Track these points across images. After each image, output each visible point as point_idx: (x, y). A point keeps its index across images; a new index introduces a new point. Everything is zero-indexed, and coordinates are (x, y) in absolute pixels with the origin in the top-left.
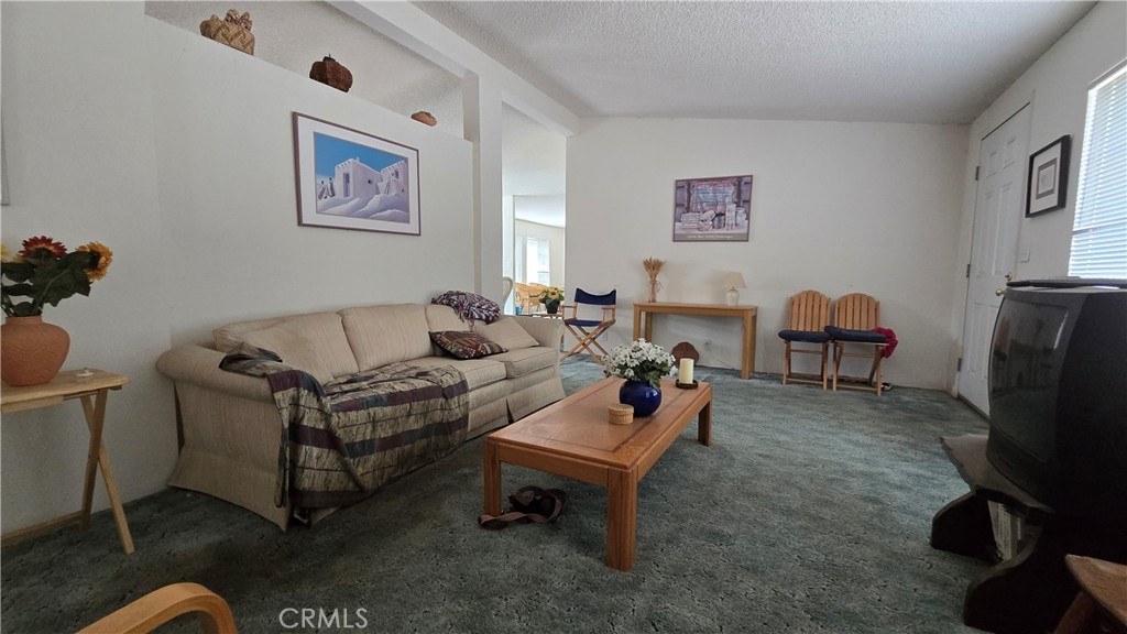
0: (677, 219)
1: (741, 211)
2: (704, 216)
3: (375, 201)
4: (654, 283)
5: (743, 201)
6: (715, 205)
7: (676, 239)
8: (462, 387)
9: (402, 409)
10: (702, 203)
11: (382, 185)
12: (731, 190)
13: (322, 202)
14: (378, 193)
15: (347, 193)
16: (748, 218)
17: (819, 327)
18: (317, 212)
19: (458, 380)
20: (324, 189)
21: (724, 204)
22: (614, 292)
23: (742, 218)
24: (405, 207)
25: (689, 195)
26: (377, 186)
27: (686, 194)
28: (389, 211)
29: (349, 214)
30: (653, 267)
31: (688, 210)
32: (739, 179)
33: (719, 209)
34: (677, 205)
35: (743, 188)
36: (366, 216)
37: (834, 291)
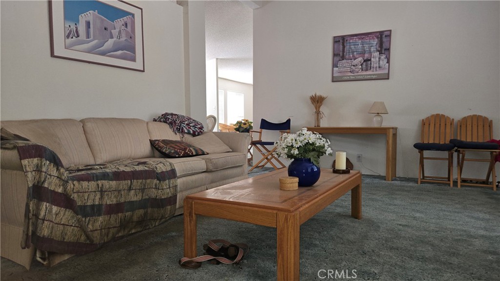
0: (335, 65)
1: (383, 57)
2: (355, 62)
3: (110, 43)
4: (318, 113)
5: (384, 48)
6: (362, 53)
7: (334, 80)
8: (172, 174)
9: (125, 184)
10: (353, 52)
11: (115, 32)
12: (375, 42)
13: (69, 41)
14: (112, 37)
15: (88, 37)
16: (388, 62)
17: (446, 140)
18: (65, 48)
19: (169, 168)
20: (70, 31)
21: (370, 53)
22: (289, 121)
23: (384, 62)
24: (132, 49)
25: (344, 47)
26: (111, 32)
27: (341, 46)
28: (120, 52)
29: (90, 51)
30: (317, 101)
31: (343, 58)
32: (381, 33)
33: (367, 56)
34: (335, 55)
35: (384, 40)
36: (103, 54)
37: (457, 113)
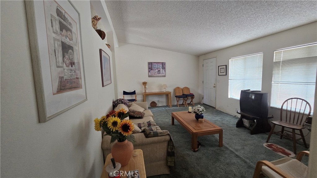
0: (149, 72)
1: (163, 70)
2: (155, 71)
4: (145, 87)
5: (164, 68)
6: (158, 69)
7: (149, 76)
10: (155, 68)
12: (161, 65)
16: (165, 72)
21: (160, 68)
22: (135, 91)
23: (164, 72)
25: (152, 66)
27: (151, 66)
30: (145, 84)
31: (152, 69)
32: (163, 63)
33: (159, 69)
34: (149, 68)
35: (164, 65)
37: (182, 87)
